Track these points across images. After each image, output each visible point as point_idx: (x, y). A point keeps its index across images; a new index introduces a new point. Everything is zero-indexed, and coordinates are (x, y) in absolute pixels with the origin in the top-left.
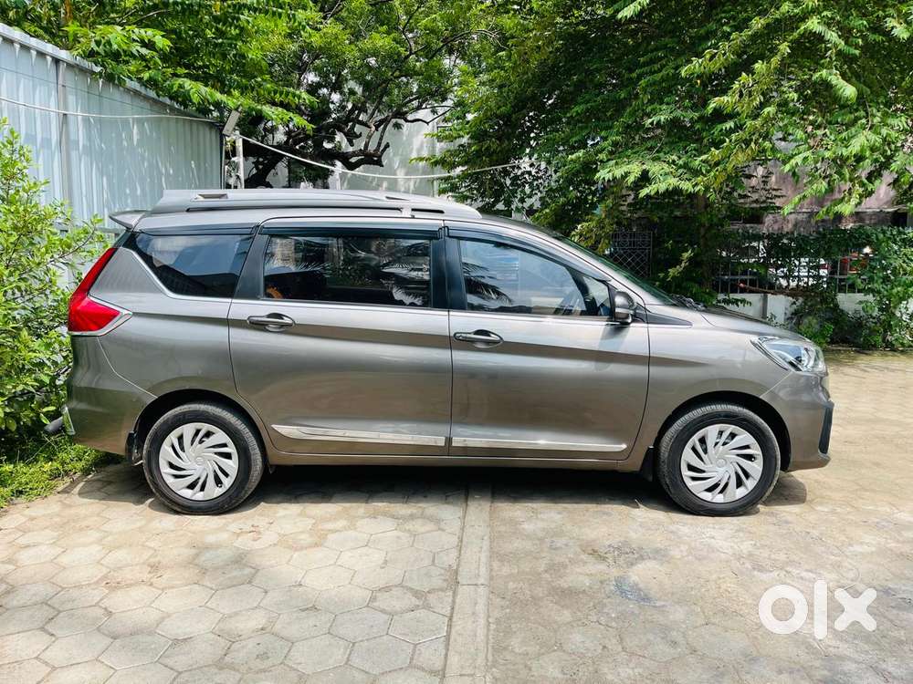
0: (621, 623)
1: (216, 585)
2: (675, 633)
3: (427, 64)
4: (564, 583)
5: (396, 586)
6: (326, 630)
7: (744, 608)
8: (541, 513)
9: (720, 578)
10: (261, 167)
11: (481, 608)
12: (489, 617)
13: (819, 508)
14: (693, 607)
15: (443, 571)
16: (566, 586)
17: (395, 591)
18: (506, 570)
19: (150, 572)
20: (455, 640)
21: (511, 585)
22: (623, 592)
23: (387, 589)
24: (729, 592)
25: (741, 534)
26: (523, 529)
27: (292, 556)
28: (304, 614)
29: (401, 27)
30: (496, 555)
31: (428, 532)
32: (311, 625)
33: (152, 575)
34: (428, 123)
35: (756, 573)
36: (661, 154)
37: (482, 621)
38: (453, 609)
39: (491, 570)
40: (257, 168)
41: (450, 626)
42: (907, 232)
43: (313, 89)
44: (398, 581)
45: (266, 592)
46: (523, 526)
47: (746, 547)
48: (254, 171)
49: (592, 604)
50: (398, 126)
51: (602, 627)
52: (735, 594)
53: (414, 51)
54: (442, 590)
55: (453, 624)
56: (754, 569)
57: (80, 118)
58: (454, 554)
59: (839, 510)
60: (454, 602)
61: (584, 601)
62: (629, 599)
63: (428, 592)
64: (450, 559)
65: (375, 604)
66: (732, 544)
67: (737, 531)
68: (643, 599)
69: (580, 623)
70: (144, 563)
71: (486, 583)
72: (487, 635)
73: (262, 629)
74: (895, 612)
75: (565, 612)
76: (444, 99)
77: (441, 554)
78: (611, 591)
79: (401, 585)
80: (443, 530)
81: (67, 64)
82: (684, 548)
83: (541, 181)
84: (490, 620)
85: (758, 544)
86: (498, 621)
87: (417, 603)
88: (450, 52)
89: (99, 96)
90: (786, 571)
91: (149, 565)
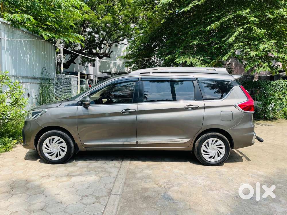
0: (162, 208)
1: (31, 194)
2: (178, 212)
3: (125, 26)
4: (146, 194)
5: (90, 195)
6: (63, 210)
7: (203, 203)
8: (144, 170)
9: (197, 193)
10: (72, 57)
11: (116, 203)
12: (118, 206)
13: (233, 170)
14: (186, 203)
15: (107, 190)
16: (147, 195)
17: (90, 197)
18: (128, 190)
19: (10, 189)
20: (105, 214)
21: (129, 195)
22: (165, 198)
23: (87, 196)
24: (199, 198)
25: (207, 178)
26: (137, 176)
27: (58, 184)
28: (57, 204)
29: (117, 14)
30: (126, 184)
31: (106, 176)
32: (58, 208)
33: (10, 190)
34: (126, 45)
35: (209, 191)
36: (195, 56)
37: (116, 207)
38: (107, 203)
39: (123, 190)
40: (71, 58)
41: (105, 209)
42: (271, 82)
43: (90, 33)
44: (91, 193)
45: (46, 197)
46: (137, 175)
47: (208, 182)
48: (70, 59)
49: (153, 202)
50: (116, 45)
51: (155, 209)
52: (201, 198)
53: (121, 22)
54: (105, 196)
55: (106, 208)
56: (209, 190)
57: (6, 40)
58: (112, 184)
59: (240, 170)
60: (108, 200)
61: (151, 200)
62: (166, 200)
63: (101, 197)
64: (110, 186)
65: (82, 201)
66: (204, 182)
67: (206, 177)
68: (171, 200)
69: (148, 208)
70: (9, 186)
71: (120, 194)
72: (117, 212)
73: (42, 209)
74: (252, 205)
75: (144, 204)
76: (131, 37)
77: (108, 184)
78: (161, 197)
79: (92, 195)
80: (111, 176)
81: (2, 22)
82: (188, 183)
83: (157, 64)
84: (119, 207)
85: (212, 182)
86: (121, 207)
87: (96, 201)
88: (133, 22)
89: (13, 33)
90: (219, 191)
91: (10, 186)
